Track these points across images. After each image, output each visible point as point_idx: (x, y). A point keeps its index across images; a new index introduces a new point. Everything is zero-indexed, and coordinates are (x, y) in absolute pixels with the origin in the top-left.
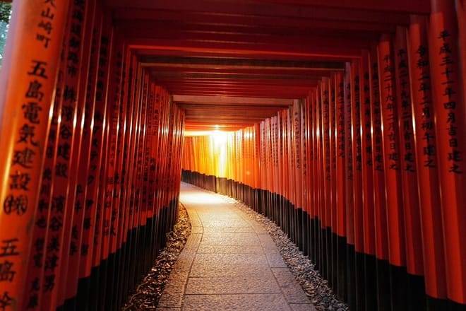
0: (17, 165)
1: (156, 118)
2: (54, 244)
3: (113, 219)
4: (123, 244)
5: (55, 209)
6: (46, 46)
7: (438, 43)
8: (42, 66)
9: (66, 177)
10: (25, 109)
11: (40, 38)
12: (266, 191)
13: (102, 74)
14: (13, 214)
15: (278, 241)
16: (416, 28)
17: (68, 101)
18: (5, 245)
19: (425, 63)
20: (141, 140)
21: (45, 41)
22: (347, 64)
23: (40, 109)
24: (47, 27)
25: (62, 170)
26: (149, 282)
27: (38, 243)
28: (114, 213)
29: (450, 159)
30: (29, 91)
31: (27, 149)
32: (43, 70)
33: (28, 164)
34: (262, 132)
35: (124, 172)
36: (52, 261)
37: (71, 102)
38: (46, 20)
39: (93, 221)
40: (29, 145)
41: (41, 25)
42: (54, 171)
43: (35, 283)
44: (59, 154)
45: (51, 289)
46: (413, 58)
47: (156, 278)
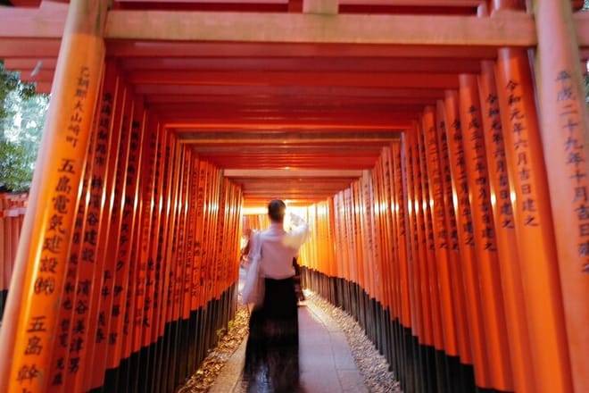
0: (47, 251)
1: (201, 197)
2: (80, 327)
3: (146, 309)
4: (160, 338)
5: (81, 293)
6: (74, 145)
7: (467, 118)
8: (70, 163)
9: (92, 261)
10: (55, 201)
11: (69, 139)
12: (342, 280)
13: (133, 159)
14: (43, 294)
15: (352, 340)
16: (450, 101)
17: (96, 189)
18: (35, 322)
19: (459, 137)
20: (182, 222)
21: (73, 142)
22: (403, 134)
23: (68, 201)
24: (76, 130)
25: (88, 255)
26: (193, 386)
27: (64, 324)
28: (147, 301)
29: (483, 236)
30: (59, 185)
31: (55, 236)
32: (71, 167)
33: (55, 250)
34: (336, 208)
35: (159, 258)
36: (78, 344)
37: (98, 190)
38: (75, 124)
39: (122, 309)
40: (58, 233)
41: (71, 128)
42: (80, 255)
43: (60, 362)
44: (86, 239)
45: (76, 372)
46: (450, 131)
47: (202, 381)
